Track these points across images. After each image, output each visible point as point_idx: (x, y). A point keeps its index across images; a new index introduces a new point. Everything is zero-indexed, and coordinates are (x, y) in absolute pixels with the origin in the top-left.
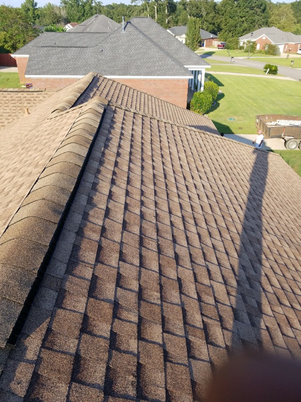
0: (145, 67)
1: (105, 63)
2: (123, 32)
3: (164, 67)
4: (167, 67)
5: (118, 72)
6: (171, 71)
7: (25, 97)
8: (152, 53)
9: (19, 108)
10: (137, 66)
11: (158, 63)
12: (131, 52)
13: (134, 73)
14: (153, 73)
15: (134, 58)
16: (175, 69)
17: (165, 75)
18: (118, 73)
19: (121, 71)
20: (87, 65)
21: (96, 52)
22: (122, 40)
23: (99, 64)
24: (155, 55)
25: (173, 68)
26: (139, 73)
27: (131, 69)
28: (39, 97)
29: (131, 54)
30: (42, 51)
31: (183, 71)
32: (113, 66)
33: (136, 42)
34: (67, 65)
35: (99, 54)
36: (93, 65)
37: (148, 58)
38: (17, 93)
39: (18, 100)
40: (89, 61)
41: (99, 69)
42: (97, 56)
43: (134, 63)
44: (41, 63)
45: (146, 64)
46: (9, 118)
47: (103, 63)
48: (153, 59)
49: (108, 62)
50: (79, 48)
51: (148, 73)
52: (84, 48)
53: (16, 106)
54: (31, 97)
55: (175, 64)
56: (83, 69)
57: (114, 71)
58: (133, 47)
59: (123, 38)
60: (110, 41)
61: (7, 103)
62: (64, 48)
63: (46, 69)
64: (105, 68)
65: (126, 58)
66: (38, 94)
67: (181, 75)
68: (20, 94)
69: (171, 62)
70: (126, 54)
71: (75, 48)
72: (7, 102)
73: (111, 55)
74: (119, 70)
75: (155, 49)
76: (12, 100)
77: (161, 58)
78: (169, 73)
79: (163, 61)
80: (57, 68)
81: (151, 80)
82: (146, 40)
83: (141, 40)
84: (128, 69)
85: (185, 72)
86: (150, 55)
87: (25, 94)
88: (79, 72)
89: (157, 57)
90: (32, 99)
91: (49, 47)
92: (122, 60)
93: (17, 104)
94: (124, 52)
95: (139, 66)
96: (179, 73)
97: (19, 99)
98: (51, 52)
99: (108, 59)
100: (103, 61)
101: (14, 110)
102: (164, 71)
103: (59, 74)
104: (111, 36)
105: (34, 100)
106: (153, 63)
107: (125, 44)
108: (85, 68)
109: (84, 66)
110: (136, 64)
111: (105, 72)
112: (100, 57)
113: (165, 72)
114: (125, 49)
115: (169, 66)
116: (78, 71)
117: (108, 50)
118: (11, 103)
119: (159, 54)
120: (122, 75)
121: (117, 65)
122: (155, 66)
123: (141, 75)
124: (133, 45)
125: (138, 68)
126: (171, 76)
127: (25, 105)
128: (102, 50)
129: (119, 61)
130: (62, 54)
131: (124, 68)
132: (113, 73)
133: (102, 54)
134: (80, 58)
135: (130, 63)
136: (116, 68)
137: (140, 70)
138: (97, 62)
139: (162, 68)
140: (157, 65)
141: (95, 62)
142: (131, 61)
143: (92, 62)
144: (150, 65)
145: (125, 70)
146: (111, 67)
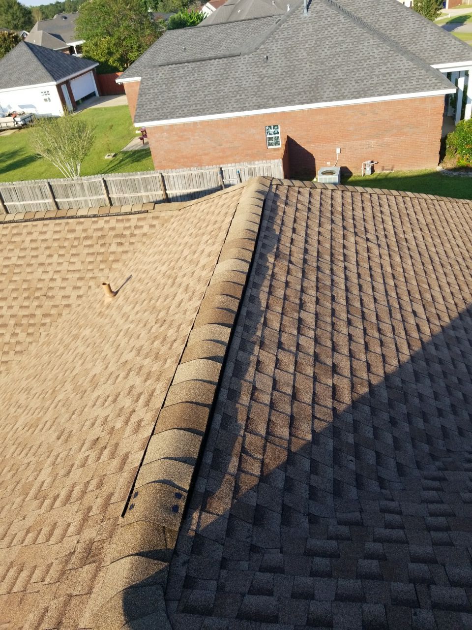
0: (351, 80)
1: (275, 82)
2: (306, 14)
3: (393, 75)
4: (398, 76)
5: (299, 98)
6: (407, 82)
7: (113, 229)
8: (366, 49)
9: (99, 258)
10: (337, 80)
11: (378, 70)
12: (323, 53)
13: (331, 95)
14: (369, 92)
15: (329, 65)
16: (415, 78)
17: (396, 93)
18: (299, 100)
19: (305, 94)
20: (239, 90)
21: (256, 63)
22: (305, 30)
23: (261, 87)
24: (371, 54)
25: (412, 75)
26: (340, 95)
27: (325, 88)
28: (142, 227)
29: (322, 57)
30: (160, 74)
31: (433, 79)
32: (288, 86)
33: (332, 32)
34: (205, 96)
35: (262, 66)
36: (252, 89)
37: (357, 62)
38: (95, 219)
39: (99, 238)
40: (244, 82)
41: (263, 95)
42: (258, 70)
43: (330, 76)
44: (160, 97)
45: (353, 73)
46: (80, 284)
47: (269, 83)
48: (368, 62)
49: (279, 80)
50: (225, 59)
51: (359, 92)
52: (234, 58)
53: (93, 254)
54: (125, 228)
55: (415, 66)
56: (233, 99)
57: (290, 97)
58: (327, 43)
59: (305, 26)
60: (282, 36)
61: (76, 247)
62: (199, 63)
63: (168, 107)
64: (273, 93)
65: (314, 66)
66: (139, 219)
67: (428, 90)
68: (101, 223)
69: (406, 64)
70: (314, 58)
71: (217, 60)
72: (76, 243)
73: (284, 65)
74: (300, 94)
75: (371, 41)
76: (86, 238)
77: (384, 59)
78: (404, 87)
79: (389, 64)
80: (187, 103)
81: (365, 105)
82: (353, 25)
83: (341, 26)
84: (317, 90)
85: (437, 81)
86: (361, 55)
87: (113, 222)
88: (227, 106)
89: (376, 56)
90: (127, 233)
91: (172, 64)
92: (306, 72)
93: (97, 248)
94: (308, 55)
95: (340, 81)
96: (424, 86)
97: (100, 234)
98: (176, 73)
99: (279, 73)
100: (269, 80)
101: (90, 262)
102: (391, 85)
103: (191, 115)
104: (282, 26)
105: (132, 235)
106: (368, 70)
107: (310, 38)
108: (238, 97)
109: (235, 93)
110: (334, 77)
111: (274, 100)
112: (264, 72)
113: (395, 87)
114: (310, 48)
115: (403, 73)
116: (225, 105)
117: (278, 55)
118: (85, 246)
119: (380, 50)
120: (308, 103)
121: (296, 82)
122: (373, 76)
123: (344, 98)
124: (326, 38)
125: (337, 84)
126: (408, 92)
127: (113, 248)
128: (267, 58)
129: (299, 75)
130: (196, 75)
131: (310, 87)
132: (288, 100)
133: (266, 64)
134: (226, 79)
135: (322, 76)
136: (294, 90)
137: (342, 89)
138: (258, 82)
139: (387, 79)
140: (377, 73)
141: (255, 83)
142: (323, 72)
143: (250, 84)
144: (363, 74)
145: (312, 92)
146: (286, 88)
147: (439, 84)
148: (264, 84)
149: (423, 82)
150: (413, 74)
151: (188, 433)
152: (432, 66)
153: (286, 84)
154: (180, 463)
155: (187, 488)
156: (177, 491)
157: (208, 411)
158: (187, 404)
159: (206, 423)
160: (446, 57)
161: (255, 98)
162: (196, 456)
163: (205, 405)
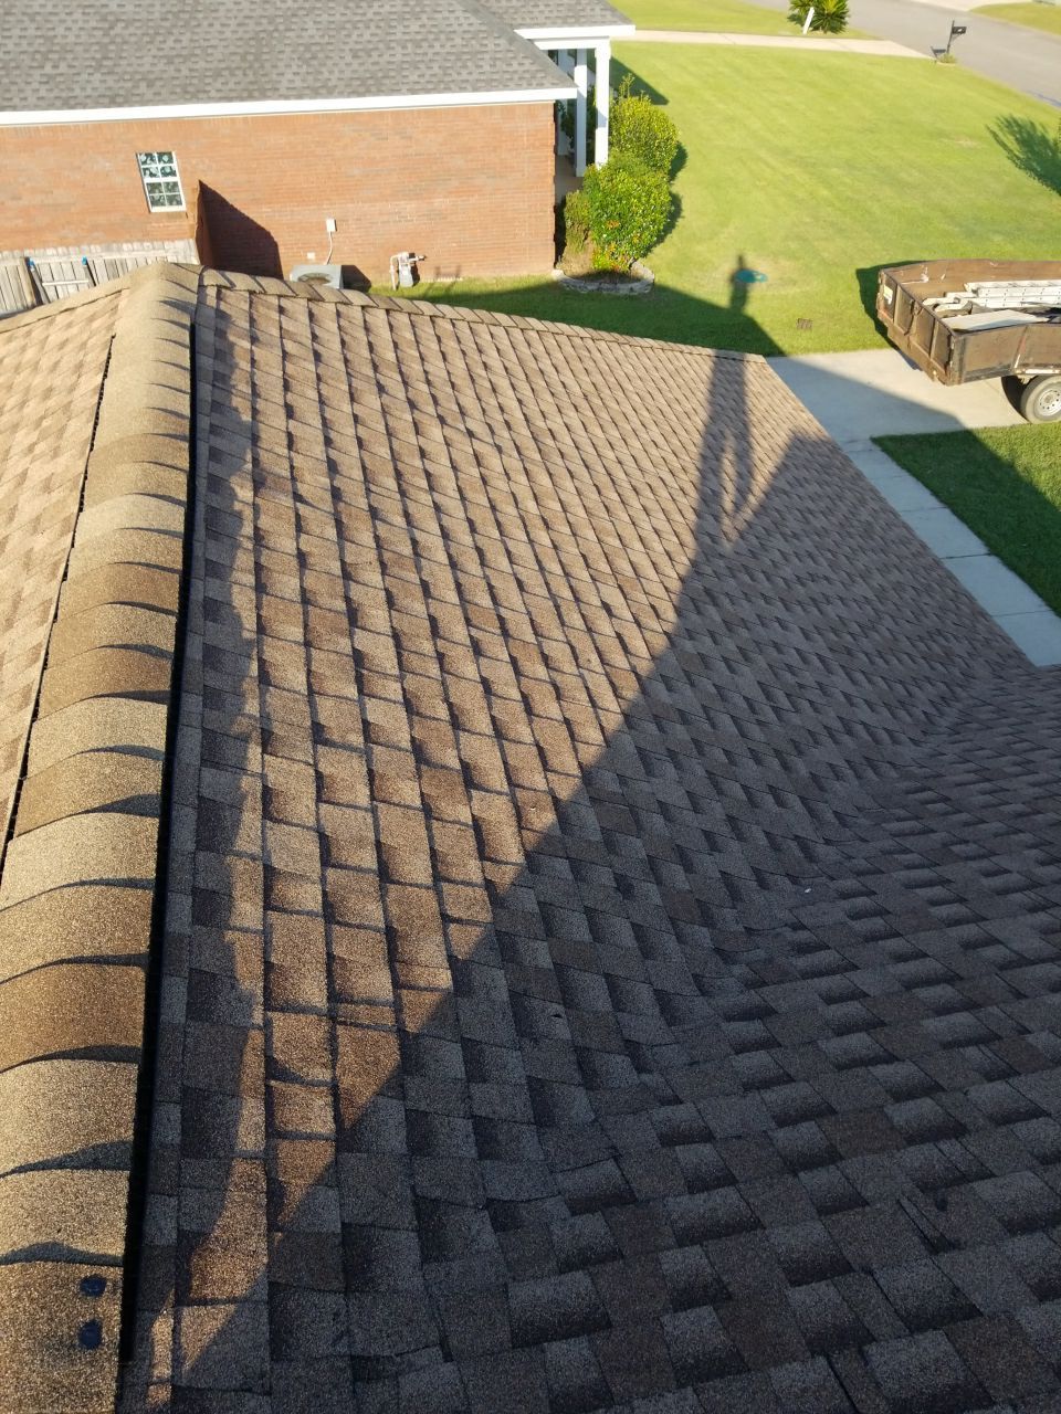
0: (343, 50)
1: (146, 39)
3: (437, 44)
4: (448, 49)
5: (218, 86)
6: (469, 64)
10: (308, 47)
11: (402, 28)
13: (298, 83)
14: (386, 81)
15: (284, 6)
16: (487, 56)
17: (447, 89)
18: (218, 91)
19: (233, 75)
20: (51, 51)
23: (112, 47)
25: (478, 48)
27: (280, 64)
31: (527, 62)
32: (184, 52)
36: (86, 51)
37: (352, 5)
40: (60, 30)
41: (117, 70)
43: (288, 34)
45: (344, 32)
47: (133, 39)
49: (158, 34)
51: (363, 81)
55: (484, 28)
56: (37, 74)
57: (195, 81)
64: (147, 67)
65: (246, 4)
67: (519, 87)
69: (462, 20)
74: (218, 74)
77: (412, 3)
78: (464, 76)
79: (424, 17)
81: (380, 114)
84: (262, 67)
85: (534, 68)
88: (21, 91)
92: (227, 18)
95: (314, 48)
96: (508, 75)
99: (157, 15)
100: (132, 30)
102: (436, 70)
106: (378, 27)
108: (48, 69)
109: (38, 56)
110: (299, 37)
111: (150, 85)
112: (112, 6)
113: (445, 74)
115: (458, 41)
116: (14, 88)
120: (241, 99)
121: (202, 43)
122: (393, 45)
123: (329, 91)
125: (308, 56)
126: (475, 90)
129: (211, 25)
131: (243, 59)
132: (191, 89)
135: (270, 34)
136: (202, 64)
137: (324, 69)
138: (101, 33)
139: (426, 54)
140: (399, 36)
141: (91, 36)
142: (270, 23)
143: (78, 36)
144: (367, 36)
145: (250, 73)
146: (178, 56)
147: (539, 75)
148: (119, 40)
149: (505, 68)
150: (482, 45)
151: (86, 1063)
152: (518, 32)
153: (178, 46)
154: (77, 1174)
155: (117, 1249)
156: (86, 1271)
157: (142, 975)
158: (65, 968)
159: (140, 1018)
160: (547, 14)
161: (98, 76)
162: (129, 1135)
163: (127, 961)
